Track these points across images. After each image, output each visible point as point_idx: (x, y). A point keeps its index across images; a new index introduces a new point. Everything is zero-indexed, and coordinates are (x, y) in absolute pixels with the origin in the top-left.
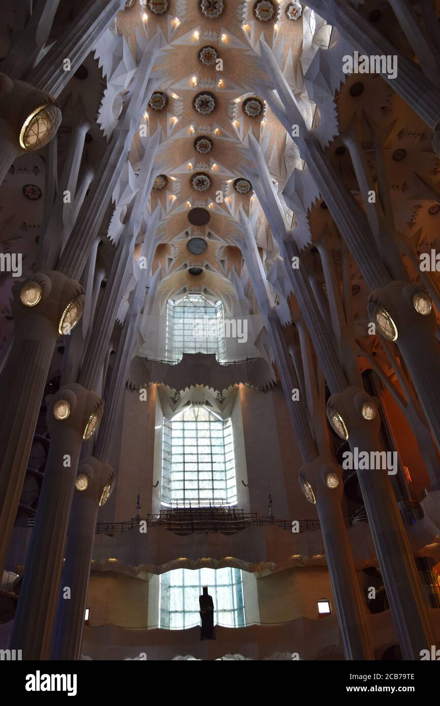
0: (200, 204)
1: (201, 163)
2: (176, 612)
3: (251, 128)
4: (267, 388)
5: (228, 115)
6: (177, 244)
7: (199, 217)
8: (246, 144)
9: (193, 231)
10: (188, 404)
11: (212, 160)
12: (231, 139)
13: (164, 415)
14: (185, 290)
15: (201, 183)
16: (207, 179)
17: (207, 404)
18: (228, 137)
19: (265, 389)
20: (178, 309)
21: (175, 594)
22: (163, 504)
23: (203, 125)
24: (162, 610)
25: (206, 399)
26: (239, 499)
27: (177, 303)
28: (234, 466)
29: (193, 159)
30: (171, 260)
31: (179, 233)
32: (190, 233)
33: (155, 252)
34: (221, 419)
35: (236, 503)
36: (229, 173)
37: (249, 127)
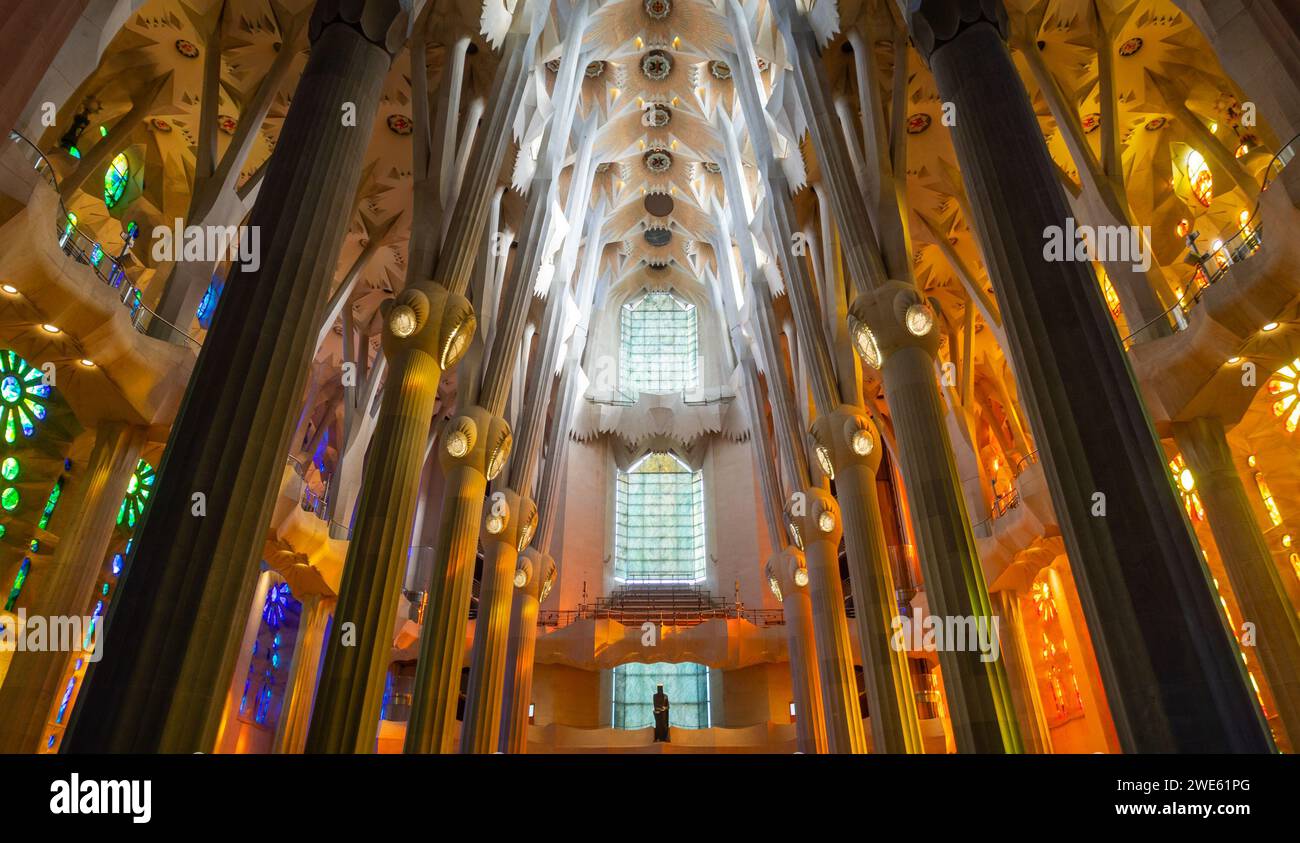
0: (658, 189)
1: (656, 141)
2: (632, 704)
3: (720, 96)
4: (745, 436)
5: (689, 82)
6: (631, 236)
7: (659, 204)
8: (711, 121)
9: (651, 221)
10: (648, 451)
11: (670, 135)
12: (694, 114)
13: (618, 466)
14: (645, 290)
15: (658, 162)
16: (666, 157)
17: (672, 451)
18: (688, 110)
19: (743, 437)
20: (637, 316)
21: (631, 682)
22: (617, 579)
23: (655, 94)
24: (616, 702)
25: (670, 446)
26: (709, 573)
27: (635, 307)
28: (704, 532)
29: (646, 135)
30: (623, 257)
31: (632, 225)
32: (647, 223)
33: (601, 252)
34: (690, 471)
35: (704, 579)
36: (693, 155)
37: (718, 95)
